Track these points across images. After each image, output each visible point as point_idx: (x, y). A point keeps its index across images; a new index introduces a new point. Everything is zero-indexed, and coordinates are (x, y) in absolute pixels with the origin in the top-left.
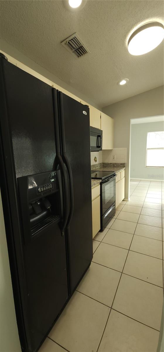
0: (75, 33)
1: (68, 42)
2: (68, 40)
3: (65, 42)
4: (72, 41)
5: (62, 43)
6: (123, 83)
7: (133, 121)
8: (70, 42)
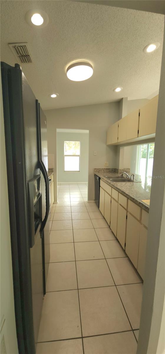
0: (27, 43)
1: (17, 47)
2: (17, 45)
3: (14, 45)
4: (21, 47)
5: (10, 45)
6: (54, 96)
7: (58, 130)
8: (19, 48)
